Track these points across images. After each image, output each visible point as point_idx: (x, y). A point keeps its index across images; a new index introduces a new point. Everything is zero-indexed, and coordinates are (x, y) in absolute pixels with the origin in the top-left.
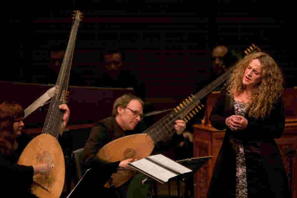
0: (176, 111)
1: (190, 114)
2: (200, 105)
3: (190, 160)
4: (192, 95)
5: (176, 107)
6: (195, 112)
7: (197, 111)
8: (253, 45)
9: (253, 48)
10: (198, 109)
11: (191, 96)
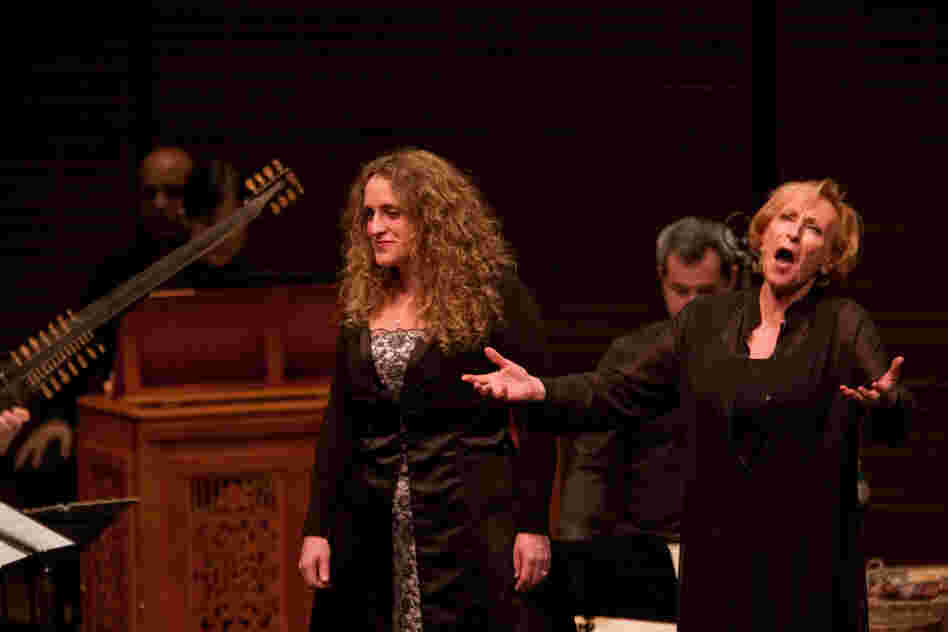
0: (18, 360)
1: (61, 372)
2: (92, 344)
3: (66, 508)
4: (69, 313)
5: (16, 348)
6: (78, 366)
7: (84, 365)
8: (276, 162)
9: (275, 172)
10: (87, 358)
11: (66, 317)
